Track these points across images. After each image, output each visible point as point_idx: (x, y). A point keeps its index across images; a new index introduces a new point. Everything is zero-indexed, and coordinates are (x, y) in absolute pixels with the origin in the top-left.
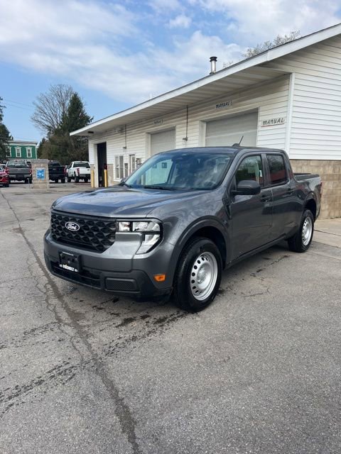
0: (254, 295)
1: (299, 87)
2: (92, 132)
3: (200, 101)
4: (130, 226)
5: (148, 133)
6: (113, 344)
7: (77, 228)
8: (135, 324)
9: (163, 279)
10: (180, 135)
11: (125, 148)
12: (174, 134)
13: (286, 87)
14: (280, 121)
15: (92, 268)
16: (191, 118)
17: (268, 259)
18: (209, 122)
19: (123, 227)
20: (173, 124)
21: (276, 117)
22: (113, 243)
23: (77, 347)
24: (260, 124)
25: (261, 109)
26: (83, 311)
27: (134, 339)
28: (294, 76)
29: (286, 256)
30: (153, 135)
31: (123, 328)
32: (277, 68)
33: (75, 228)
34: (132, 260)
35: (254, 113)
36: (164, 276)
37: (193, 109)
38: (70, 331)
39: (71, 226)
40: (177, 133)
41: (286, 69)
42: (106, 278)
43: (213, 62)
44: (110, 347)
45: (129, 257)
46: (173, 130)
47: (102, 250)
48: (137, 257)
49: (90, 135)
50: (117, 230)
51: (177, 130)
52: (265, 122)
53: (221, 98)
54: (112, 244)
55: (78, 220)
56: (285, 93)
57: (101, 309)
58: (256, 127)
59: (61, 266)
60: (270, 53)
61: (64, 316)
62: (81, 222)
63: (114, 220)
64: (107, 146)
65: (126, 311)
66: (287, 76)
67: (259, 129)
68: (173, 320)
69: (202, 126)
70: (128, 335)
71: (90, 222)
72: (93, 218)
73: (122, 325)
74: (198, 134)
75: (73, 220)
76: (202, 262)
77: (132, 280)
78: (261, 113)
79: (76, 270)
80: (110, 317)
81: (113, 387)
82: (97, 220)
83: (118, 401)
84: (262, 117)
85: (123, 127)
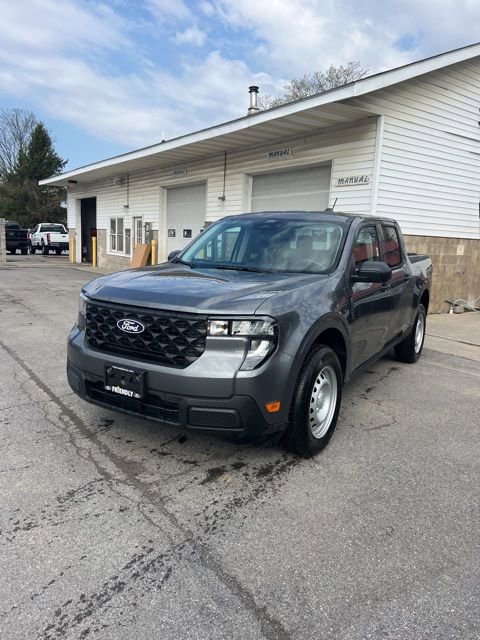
0: (379, 428)
2: (75, 182)
3: (244, 146)
4: (229, 327)
5: (164, 187)
6: (210, 513)
7: (140, 328)
8: (228, 478)
9: (277, 409)
10: (213, 192)
11: (127, 207)
12: (205, 192)
13: (372, 134)
14: (363, 180)
15: (165, 392)
16: (230, 169)
17: (372, 373)
18: (256, 177)
19: (215, 328)
20: (204, 176)
21: (358, 174)
22: (202, 353)
23: (155, 521)
24: (334, 182)
25: (336, 161)
26: (138, 459)
27: (238, 502)
28: (383, 119)
29: (394, 369)
30: (171, 190)
31: (213, 485)
32: (363, 107)
33: (135, 329)
34: (235, 379)
35: (326, 167)
36: (278, 404)
37: (233, 158)
39: (129, 326)
40: (209, 190)
41: (373, 109)
42: (190, 407)
43: (253, 93)
44: (207, 518)
45: (230, 375)
46: (203, 184)
47: (184, 364)
48: (241, 375)
49: (71, 185)
50: (208, 333)
51: (209, 185)
52: (341, 180)
53: (279, 143)
54: (199, 354)
55: (140, 316)
56: (372, 142)
57: (164, 454)
58: (328, 185)
59: (108, 388)
60: (357, 85)
61: (111, 467)
63: (205, 318)
64: (98, 203)
65: (204, 456)
66: (374, 119)
67: (333, 189)
68: (283, 469)
69: (247, 182)
70: (225, 498)
71: (164, 320)
72: (168, 314)
73: (208, 480)
74: (241, 192)
75: (132, 316)
76: (322, 381)
77: (232, 411)
78: (335, 168)
79: (137, 396)
80: (185, 467)
81: (239, 587)
82: (176, 318)
83: (260, 613)
84: (337, 174)
85: (125, 177)
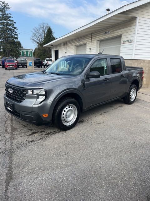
0: (96, 124)
1: (141, 24)
2: (53, 45)
3: (96, 31)
4: (33, 92)
5: (75, 46)
6: (22, 143)
8: (36, 135)
9: (47, 116)
11: (66, 53)
12: (86, 46)
13: (134, 24)
14: (131, 41)
15: (17, 110)
16: (93, 39)
17: (112, 107)
18: (101, 41)
20: (85, 42)
21: (129, 39)
22: (25, 99)
23: (6, 144)
24: (122, 42)
25: (123, 35)
26: (18, 127)
27: (32, 141)
28: (138, 19)
29: (121, 106)
30: (78, 47)
31: (30, 136)
33: (11, 91)
34: (32, 107)
35: (120, 37)
36: (47, 115)
37: (94, 35)
38: (8, 136)
40: (87, 46)
41: (134, 15)
43: (108, 11)
44: (20, 144)
45: (31, 106)
46: (85, 44)
47: (21, 102)
48: (34, 106)
51: (87, 44)
52: (124, 41)
53: (106, 29)
54: (24, 99)
55: (12, 88)
56: (134, 27)
57: (26, 127)
58: (120, 43)
59: (7, 108)
60: (125, 7)
61: (9, 129)
62: (13, 89)
63: (25, 89)
64: (59, 52)
66: (135, 18)
67: (122, 44)
68: (54, 134)
69: (98, 43)
70: (30, 140)
72: (17, 88)
73: (30, 135)
74: (95, 46)
76: (68, 109)
77: (32, 116)
78: (123, 37)
79: (12, 110)
80: (28, 131)
81: (11, 163)
82: (19, 88)
83: (10, 168)
84: (123, 39)
85: (65, 43)
